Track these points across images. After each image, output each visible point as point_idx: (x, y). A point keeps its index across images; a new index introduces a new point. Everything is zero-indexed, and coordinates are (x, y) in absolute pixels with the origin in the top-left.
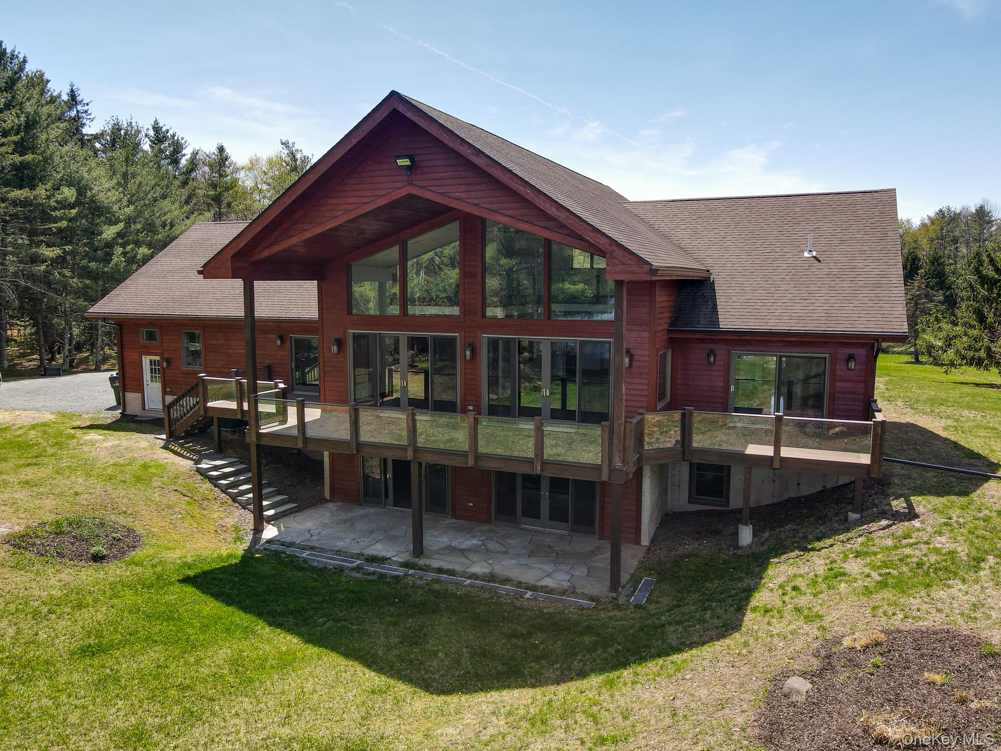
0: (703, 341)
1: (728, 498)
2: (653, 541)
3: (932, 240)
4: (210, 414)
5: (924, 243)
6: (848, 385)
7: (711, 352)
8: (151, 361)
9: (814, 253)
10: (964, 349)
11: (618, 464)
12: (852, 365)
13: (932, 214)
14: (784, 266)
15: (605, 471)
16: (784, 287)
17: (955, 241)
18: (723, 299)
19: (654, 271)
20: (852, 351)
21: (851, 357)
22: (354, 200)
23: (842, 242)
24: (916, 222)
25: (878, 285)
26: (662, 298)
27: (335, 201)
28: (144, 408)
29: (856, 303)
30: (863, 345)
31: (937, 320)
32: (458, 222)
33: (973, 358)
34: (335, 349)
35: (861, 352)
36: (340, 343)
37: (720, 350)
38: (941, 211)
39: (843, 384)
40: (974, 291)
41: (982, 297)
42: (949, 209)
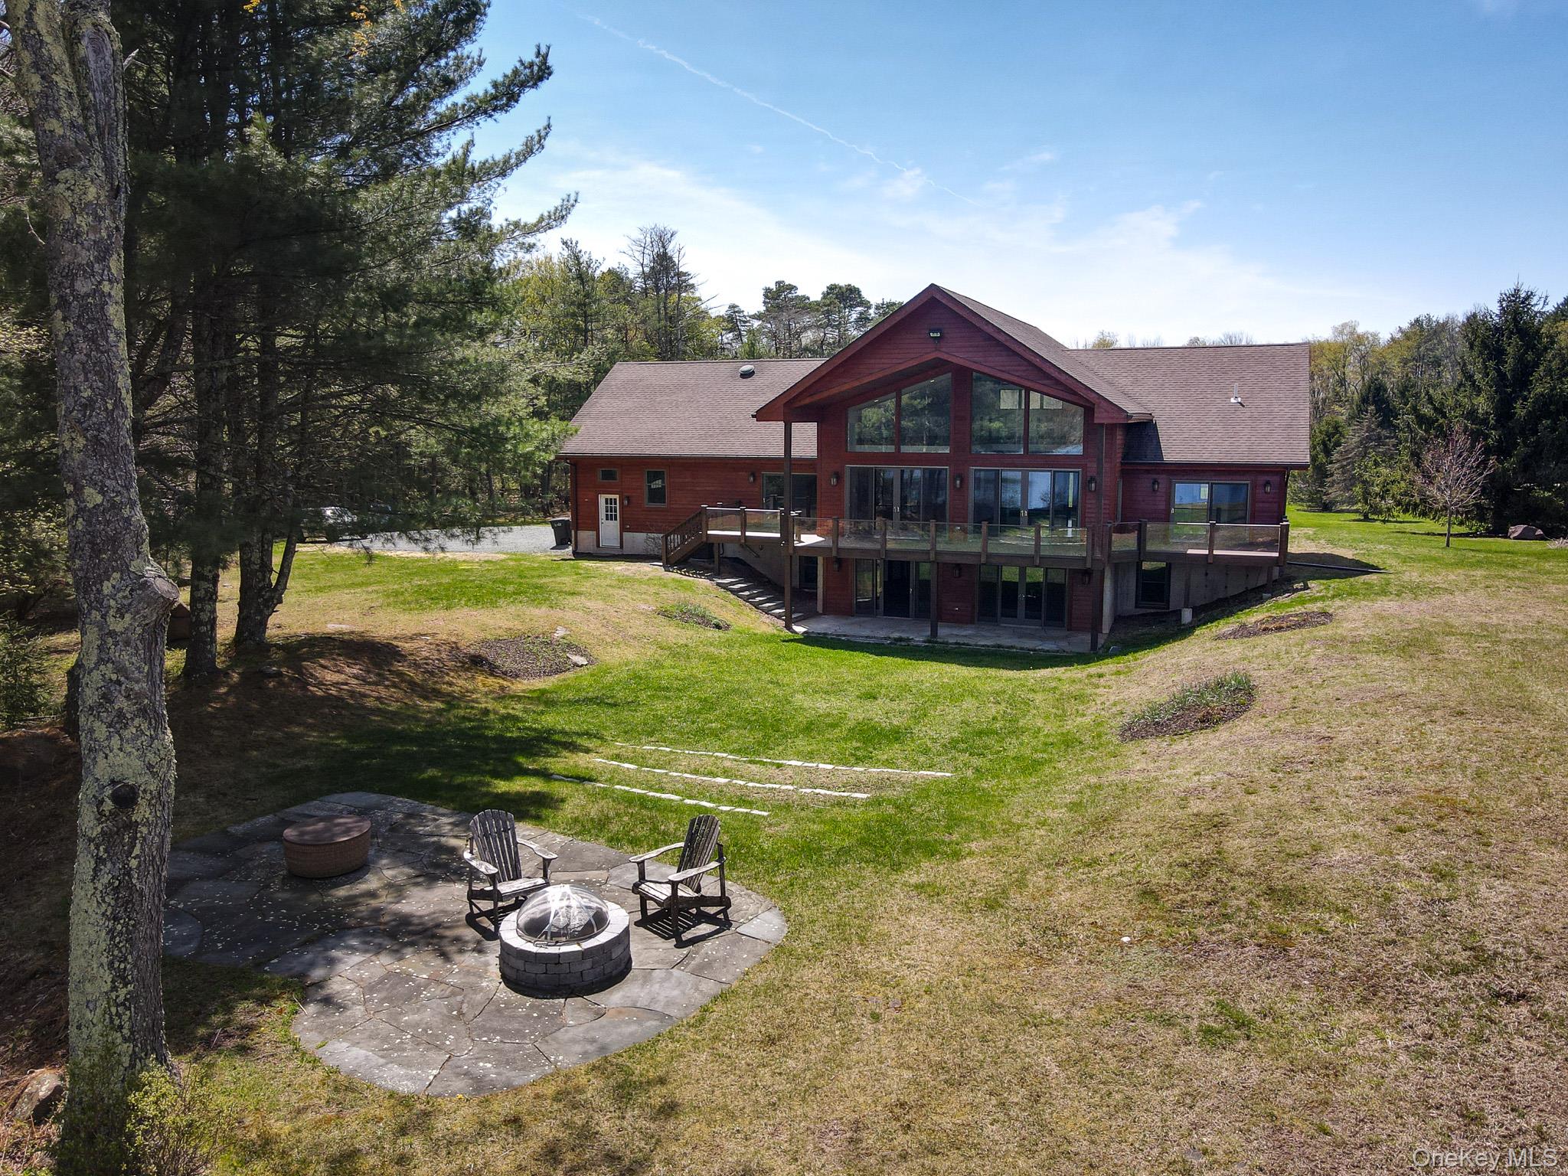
0: (1148, 472)
1: (1168, 602)
2: (1112, 630)
3: (1405, 362)
4: (711, 541)
5: (1394, 364)
6: (1267, 505)
7: (1155, 482)
8: (607, 500)
9: (1239, 400)
10: (1401, 494)
11: (1098, 555)
12: (1268, 489)
13: (1405, 325)
14: (1215, 410)
15: (1089, 560)
16: (1215, 428)
17: (1437, 363)
18: (1165, 438)
19: (1130, 417)
20: (1267, 478)
21: (1268, 483)
22: (886, 361)
23: (1263, 389)
24: (1385, 337)
25: (1289, 426)
26: (1119, 437)
27: (873, 361)
28: (598, 546)
29: (1272, 440)
30: (1277, 473)
31: (1376, 464)
32: (950, 375)
33: (1408, 504)
34: (834, 481)
35: (1275, 479)
36: (839, 476)
37: (1162, 479)
38: (1417, 321)
39: (1261, 505)
40: (1411, 432)
41: (1421, 438)
42: (1429, 319)
